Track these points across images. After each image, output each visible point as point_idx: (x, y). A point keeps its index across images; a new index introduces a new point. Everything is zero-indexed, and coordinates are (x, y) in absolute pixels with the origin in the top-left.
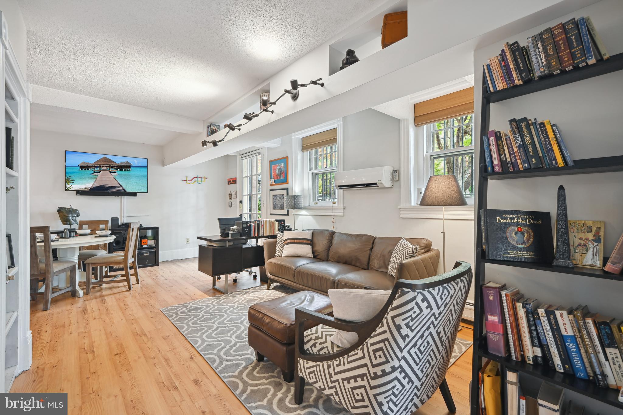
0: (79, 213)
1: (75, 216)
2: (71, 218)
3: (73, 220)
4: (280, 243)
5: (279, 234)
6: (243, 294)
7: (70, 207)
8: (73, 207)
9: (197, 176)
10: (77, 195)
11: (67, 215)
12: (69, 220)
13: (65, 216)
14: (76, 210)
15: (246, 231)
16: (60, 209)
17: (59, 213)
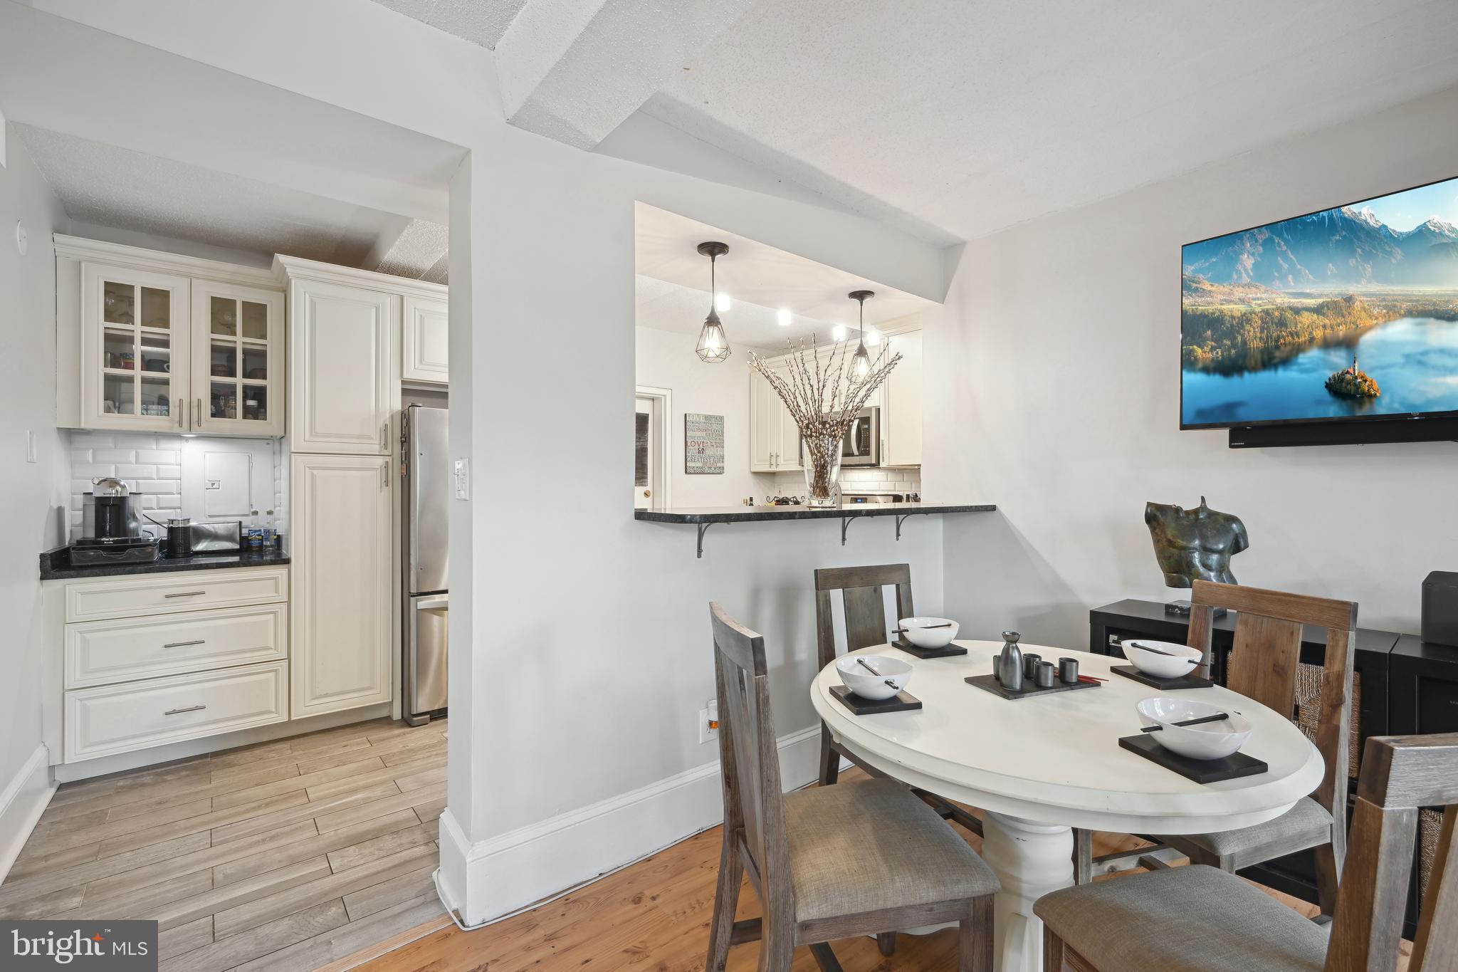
0: (1244, 533)
1: (1221, 546)
2: (1196, 559)
3: (1208, 567)
7: (1198, 504)
8: (1211, 506)
10: (1231, 446)
11: (1181, 542)
12: (1190, 565)
13: (1171, 543)
14: (1233, 519)
16: (1156, 516)
17: (1153, 530)
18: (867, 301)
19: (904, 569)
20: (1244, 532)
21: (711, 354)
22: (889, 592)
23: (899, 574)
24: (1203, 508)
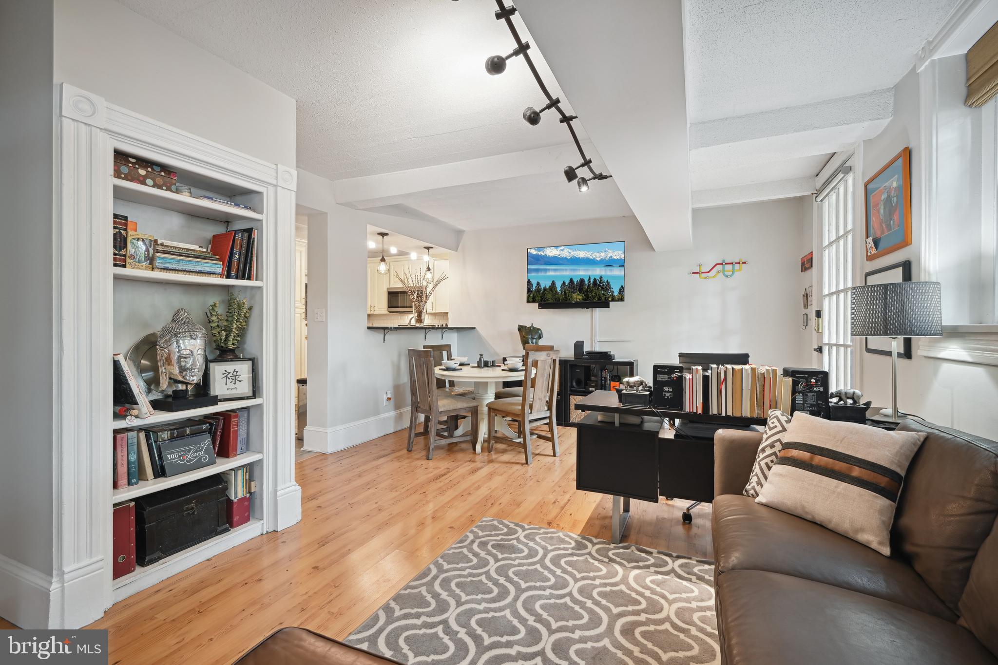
1: (536, 337)
4: (769, 451)
5: (775, 420)
6: (641, 564)
8: (535, 326)
9: (724, 261)
10: (539, 309)
11: (526, 336)
13: (524, 337)
14: (539, 329)
15: (668, 394)
16: (521, 329)
17: (520, 333)
18: (431, 250)
19: (449, 346)
20: (542, 333)
21: (383, 272)
22: (445, 353)
23: (448, 347)
24: (532, 326)
